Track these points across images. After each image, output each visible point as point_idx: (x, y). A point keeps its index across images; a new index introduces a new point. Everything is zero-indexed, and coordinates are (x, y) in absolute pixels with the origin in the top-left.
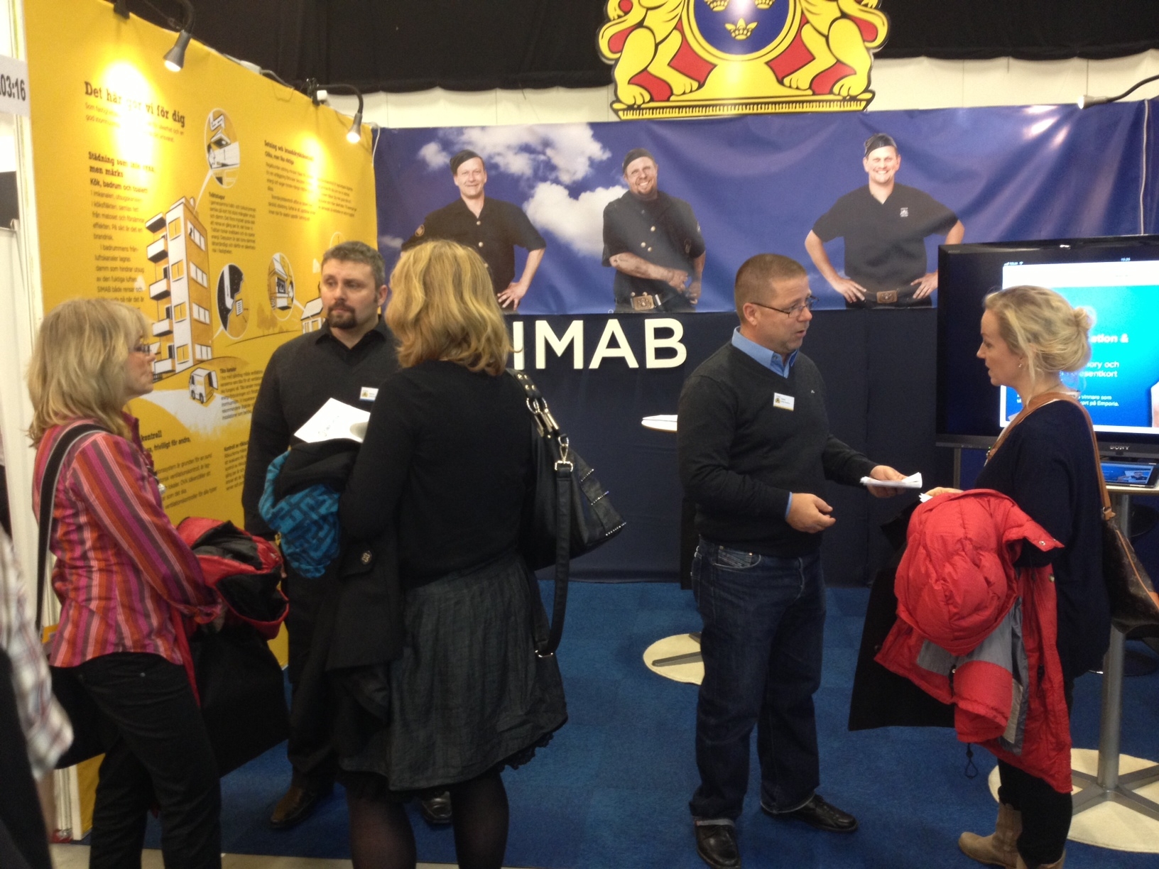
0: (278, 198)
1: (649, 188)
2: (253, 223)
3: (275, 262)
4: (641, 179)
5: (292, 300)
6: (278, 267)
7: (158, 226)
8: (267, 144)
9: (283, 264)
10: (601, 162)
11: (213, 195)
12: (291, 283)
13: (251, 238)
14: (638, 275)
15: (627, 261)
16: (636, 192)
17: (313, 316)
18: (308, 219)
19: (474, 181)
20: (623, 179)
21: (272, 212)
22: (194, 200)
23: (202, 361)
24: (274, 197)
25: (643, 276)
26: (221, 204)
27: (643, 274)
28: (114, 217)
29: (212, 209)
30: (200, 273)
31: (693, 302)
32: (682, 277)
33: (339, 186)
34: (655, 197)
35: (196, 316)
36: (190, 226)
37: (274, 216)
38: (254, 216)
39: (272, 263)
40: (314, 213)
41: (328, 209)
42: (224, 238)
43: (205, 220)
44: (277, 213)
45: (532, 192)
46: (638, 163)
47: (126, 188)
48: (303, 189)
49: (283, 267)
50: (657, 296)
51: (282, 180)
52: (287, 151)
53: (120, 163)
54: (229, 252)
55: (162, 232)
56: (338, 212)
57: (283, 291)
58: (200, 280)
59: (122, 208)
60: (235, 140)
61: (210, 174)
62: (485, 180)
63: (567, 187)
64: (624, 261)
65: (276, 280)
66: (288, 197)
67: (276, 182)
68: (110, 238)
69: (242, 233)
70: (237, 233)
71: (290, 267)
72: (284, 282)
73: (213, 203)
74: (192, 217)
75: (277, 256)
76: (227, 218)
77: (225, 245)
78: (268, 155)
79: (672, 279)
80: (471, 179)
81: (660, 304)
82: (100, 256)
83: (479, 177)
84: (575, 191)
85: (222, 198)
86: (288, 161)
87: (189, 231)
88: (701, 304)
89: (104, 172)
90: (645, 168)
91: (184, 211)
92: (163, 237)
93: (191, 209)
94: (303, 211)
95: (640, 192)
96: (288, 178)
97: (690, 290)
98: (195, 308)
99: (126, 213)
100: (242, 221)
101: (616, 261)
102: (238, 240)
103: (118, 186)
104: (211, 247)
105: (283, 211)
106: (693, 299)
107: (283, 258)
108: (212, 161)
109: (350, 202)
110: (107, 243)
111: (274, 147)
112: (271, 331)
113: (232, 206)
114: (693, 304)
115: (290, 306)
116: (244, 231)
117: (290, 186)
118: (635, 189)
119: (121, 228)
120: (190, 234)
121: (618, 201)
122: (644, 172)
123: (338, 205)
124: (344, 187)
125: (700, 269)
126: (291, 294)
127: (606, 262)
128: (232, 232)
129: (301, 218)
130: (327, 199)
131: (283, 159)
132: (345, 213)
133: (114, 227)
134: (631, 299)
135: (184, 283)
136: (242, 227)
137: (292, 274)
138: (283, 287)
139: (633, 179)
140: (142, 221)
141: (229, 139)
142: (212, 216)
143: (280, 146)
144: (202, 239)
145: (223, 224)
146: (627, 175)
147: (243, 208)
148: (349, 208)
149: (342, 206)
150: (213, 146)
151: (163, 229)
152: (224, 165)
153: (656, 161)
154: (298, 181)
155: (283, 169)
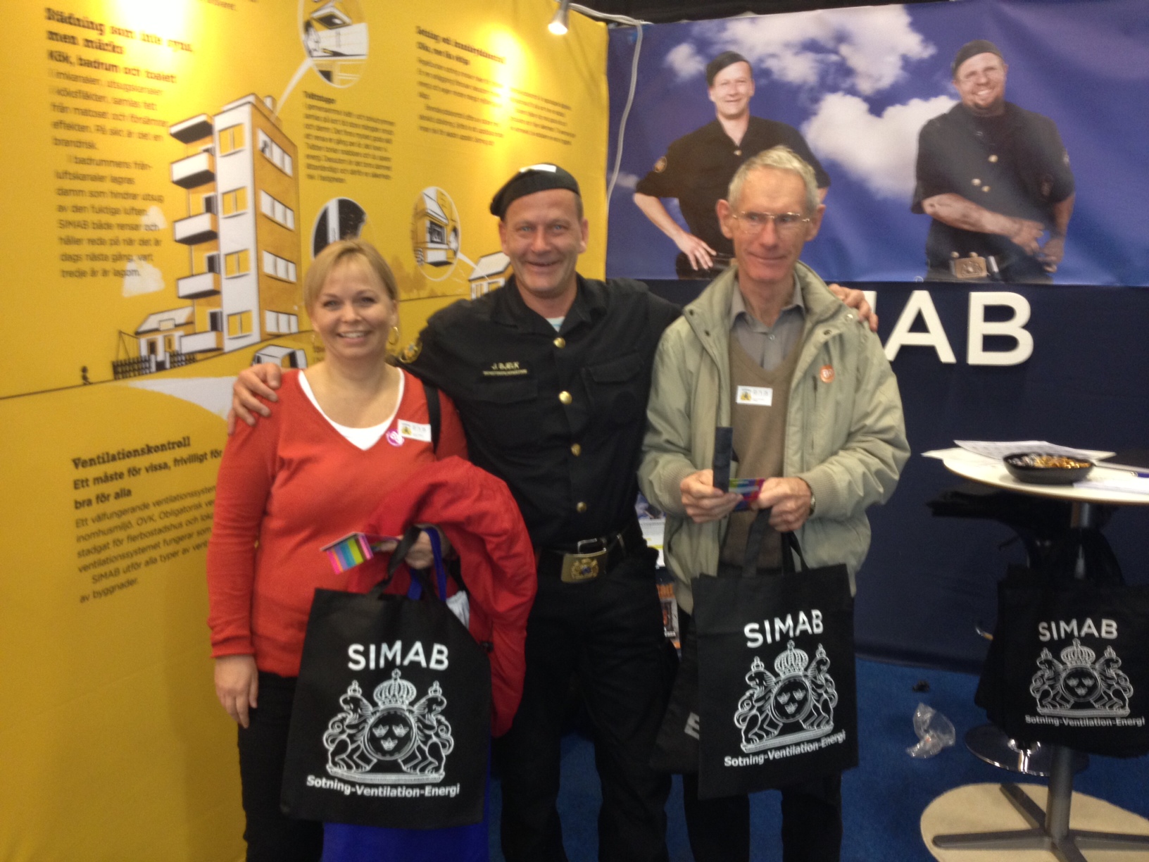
0: (438, 110)
1: (990, 99)
2: (388, 141)
3: (427, 200)
4: (979, 85)
5: (455, 253)
6: (432, 207)
7: (197, 133)
8: (422, 32)
9: (441, 202)
10: (921, 63)
11: (312, 96)
12: (455, 230)
13: (384, 163)
14: (966, 227)
15: (948, 205)
16: (970, 103)
17: (490, 276)
18: (491, 143)
19: (737, 94)
20: (952, 87)
21: (426, 129)
22: (274, 101)
23: (278, 336)
24: (429, 108)
25: (972, 229)
26: (327, 110)
27: (972, 225)
28: (102, 115)
29: (308, 117)
30: (279, 207)
31: (1049, 269)
32: (1035, 232)
33: (547, 101)
34: (1000, 112)
35: (268, 269)
36: (262, 137)
37: (430, 135)
38: (390, 133)
39: (422, 201)
40: (501, 136)
41: (525, 132)
42: (329, 160)
43: (294, 132)
44: (435, 131)
45: (816, 106)
46: (977, 62)
47: (128, 71)
48: (485, 101)
49: (441, 207)
50: (992, 260)
51: (447, 86)
52: (457, 45)
53: (115, 31)
54: (340, 180)
55: (206, 143)
56: (544, 136)
57: (438, 240)
58: (279, 217)
59: (119, 102)
60: (360, 19)
61: (308, 64)
62: (752, 93)
63: (867, 99)
64: (945, 206)
65: (428, 224)
66: (454, 110)
67: (435, 88)
68: (91, 146)
69: (366, 156)
70: (357, 154)
71: (454, 207)
72: (441, 227)
73: (311, 107)
74: (269, 125)
75: (431, 191)
76: (338, 132)
77: (333, 170)
78: (423, 47)
79: (1017, 234)
80: (732, 92)
81: (995, 269)
82: (66, 173)
83: (743, 89)
84: (878, 104)
85: (330, 101)
86: (459, 59)
87: (260, 145)
88: (1063, 272)
89: (81, 42)
90: (989, 69)
91: (253, 116)
92: (207, 151)
93: (266, 113)
94: (482, 132)
95: (977, 105)
96: (459, 83)
97: (1046, 251)
98: (268, 259)
99: (127, 110)
100: (367, 137)
101: (932, 206)
102: (358, 164)
103: (112, 68)
104: (303, 171)
105: (446, 128)
106: (1049, 264)
107: (443, 194)
108: (312, 45)
109: (564, 124)
110: (84, 153)
111: (435, 37)
112: (414, 294)
113: (349, 114)
114: (1049, 272)
115: (450, 261)
116: (371, 152)
117: (461, 95)
118: (970, 100)
119: (115, 132)
120: (263, 151)
121: (943, 118)
122: (986, 76)
123: (544, 127)
124: (555, 104)
125: (1064, 220)
126: (453, 245)
127: (918, 208)
128: (348, 153)
129: (478, 140)
130: (526, 118)
131: (449, 56)
132: (556, 139)
133: (101, 129)
134: (952, 263)
135: (247, 221)
136: (367, 146)
137: (456, 216)
138: (439, 234)
139: (967, 86)
140: (163, 123)
141: (350, 17)
142: (308, 126)
143: (445, 36)
144: (287, 159)
145: (331, 140)
146: (958, 81)
147: (370, 119)
148: (563, 133)
149: (551, 129)
150: (316, 24)
151: (207, 139)
152: (336, 54)
153: (1005, 59)
154: (476, 89)
155: (450, 70)
